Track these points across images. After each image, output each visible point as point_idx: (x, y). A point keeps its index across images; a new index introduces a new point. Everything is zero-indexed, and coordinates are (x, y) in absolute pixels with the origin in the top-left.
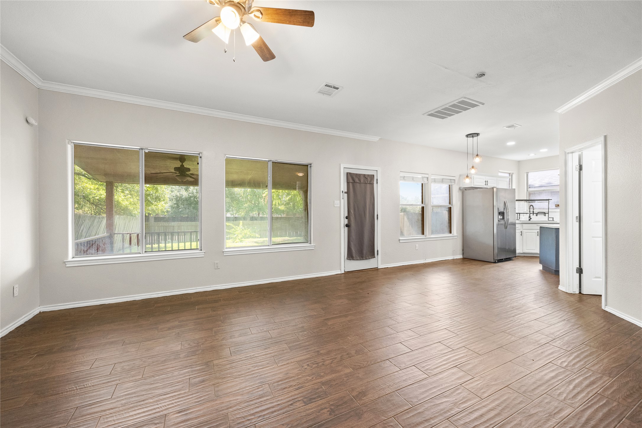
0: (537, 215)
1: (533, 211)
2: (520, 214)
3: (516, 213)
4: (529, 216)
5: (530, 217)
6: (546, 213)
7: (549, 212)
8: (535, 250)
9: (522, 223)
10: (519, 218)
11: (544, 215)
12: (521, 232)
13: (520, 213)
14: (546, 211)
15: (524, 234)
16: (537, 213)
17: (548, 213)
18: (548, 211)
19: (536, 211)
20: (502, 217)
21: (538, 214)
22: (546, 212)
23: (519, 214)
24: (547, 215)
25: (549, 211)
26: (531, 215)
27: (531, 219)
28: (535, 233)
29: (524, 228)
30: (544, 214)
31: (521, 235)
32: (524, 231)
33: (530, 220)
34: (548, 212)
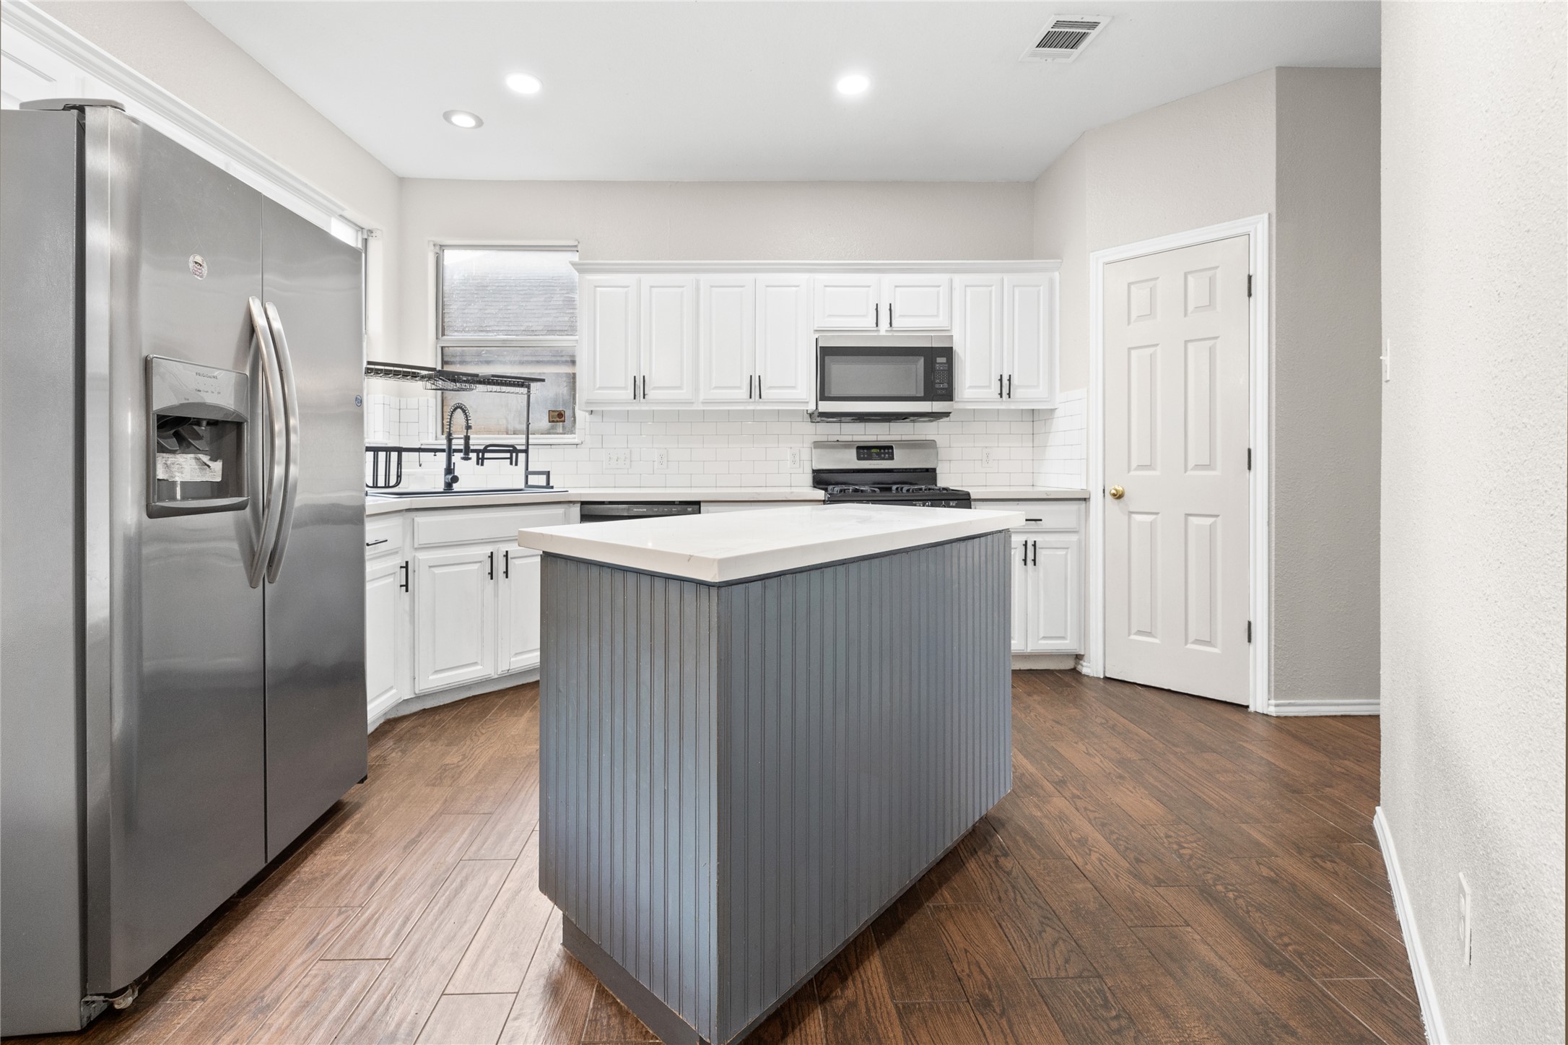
0: (481, 461)
1: (467, 439)
2: (404, 454)
3: (368, 449)
4: (444, 466)
5: (449, 470)
6: (518, 451)
7: (528, 444)
8: (475, 663)
9: (408, 510)
10: (399, 476)
11: (511, 458)
12: (407, 567)
13: (400, 450)
14: (519, 441)
15: (421, 580)
16: (482, 448)
17: (526, 451)
18: (524, 441)
19: (477, 441)
20: (216, 471)
21: (487, 455)
22: (518, 448)
23: (394, 455)
24: (522, 456)
25: (530, 441)
26: (457, 458)
27: (455, 479)
28: (475, 567)
29: (422, 539)
30: (508, 455)
31: (407, 586)
32: (422, 556)
33: (449, 486)
34: (524, 448)
